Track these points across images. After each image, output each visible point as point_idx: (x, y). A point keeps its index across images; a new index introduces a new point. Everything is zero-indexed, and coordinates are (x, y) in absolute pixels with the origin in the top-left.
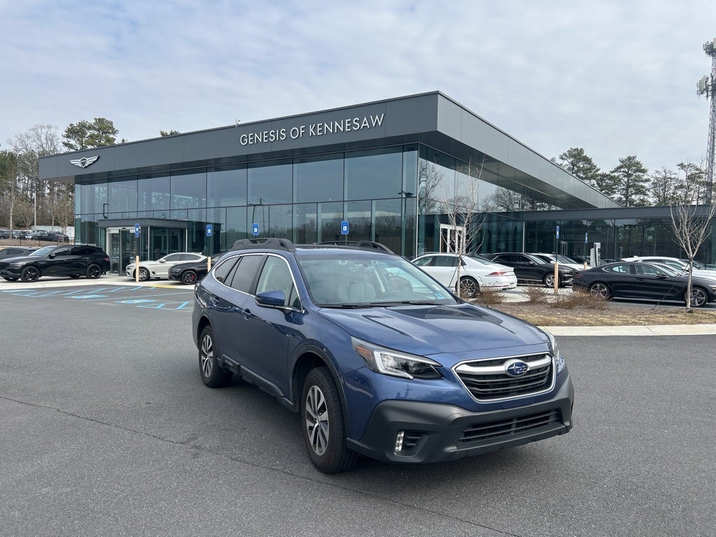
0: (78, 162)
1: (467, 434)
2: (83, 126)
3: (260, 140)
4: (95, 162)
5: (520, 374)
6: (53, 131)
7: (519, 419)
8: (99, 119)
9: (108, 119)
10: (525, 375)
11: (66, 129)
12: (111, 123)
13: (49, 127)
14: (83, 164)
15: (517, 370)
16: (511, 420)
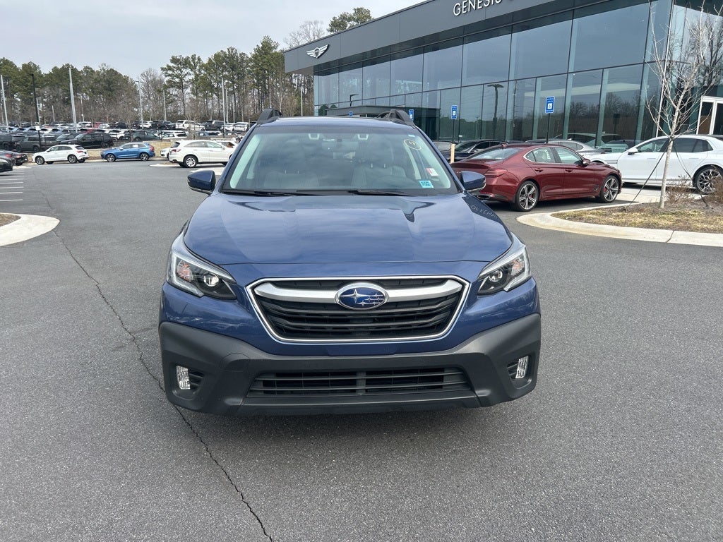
0: (312, 53)
1: (266, 384)
2: (344, 18)
3: (474, 7)
4: (325, 51)
5: (365, 306)
6: (319, 25)
7: (369, 373)
8: (358, 9)
9: (366, 8)
10: (377, 309)
11: (329, 23)
12: (369, 12)
13: (315, 23)
14: (317, 54)
15: (360, 299)
16: (354, 373)
